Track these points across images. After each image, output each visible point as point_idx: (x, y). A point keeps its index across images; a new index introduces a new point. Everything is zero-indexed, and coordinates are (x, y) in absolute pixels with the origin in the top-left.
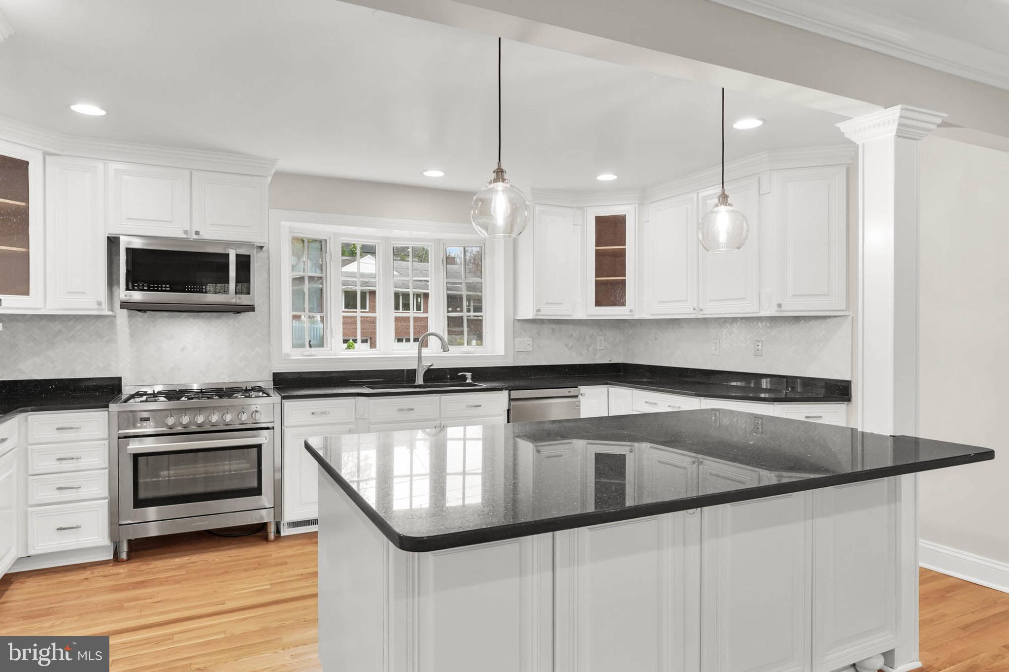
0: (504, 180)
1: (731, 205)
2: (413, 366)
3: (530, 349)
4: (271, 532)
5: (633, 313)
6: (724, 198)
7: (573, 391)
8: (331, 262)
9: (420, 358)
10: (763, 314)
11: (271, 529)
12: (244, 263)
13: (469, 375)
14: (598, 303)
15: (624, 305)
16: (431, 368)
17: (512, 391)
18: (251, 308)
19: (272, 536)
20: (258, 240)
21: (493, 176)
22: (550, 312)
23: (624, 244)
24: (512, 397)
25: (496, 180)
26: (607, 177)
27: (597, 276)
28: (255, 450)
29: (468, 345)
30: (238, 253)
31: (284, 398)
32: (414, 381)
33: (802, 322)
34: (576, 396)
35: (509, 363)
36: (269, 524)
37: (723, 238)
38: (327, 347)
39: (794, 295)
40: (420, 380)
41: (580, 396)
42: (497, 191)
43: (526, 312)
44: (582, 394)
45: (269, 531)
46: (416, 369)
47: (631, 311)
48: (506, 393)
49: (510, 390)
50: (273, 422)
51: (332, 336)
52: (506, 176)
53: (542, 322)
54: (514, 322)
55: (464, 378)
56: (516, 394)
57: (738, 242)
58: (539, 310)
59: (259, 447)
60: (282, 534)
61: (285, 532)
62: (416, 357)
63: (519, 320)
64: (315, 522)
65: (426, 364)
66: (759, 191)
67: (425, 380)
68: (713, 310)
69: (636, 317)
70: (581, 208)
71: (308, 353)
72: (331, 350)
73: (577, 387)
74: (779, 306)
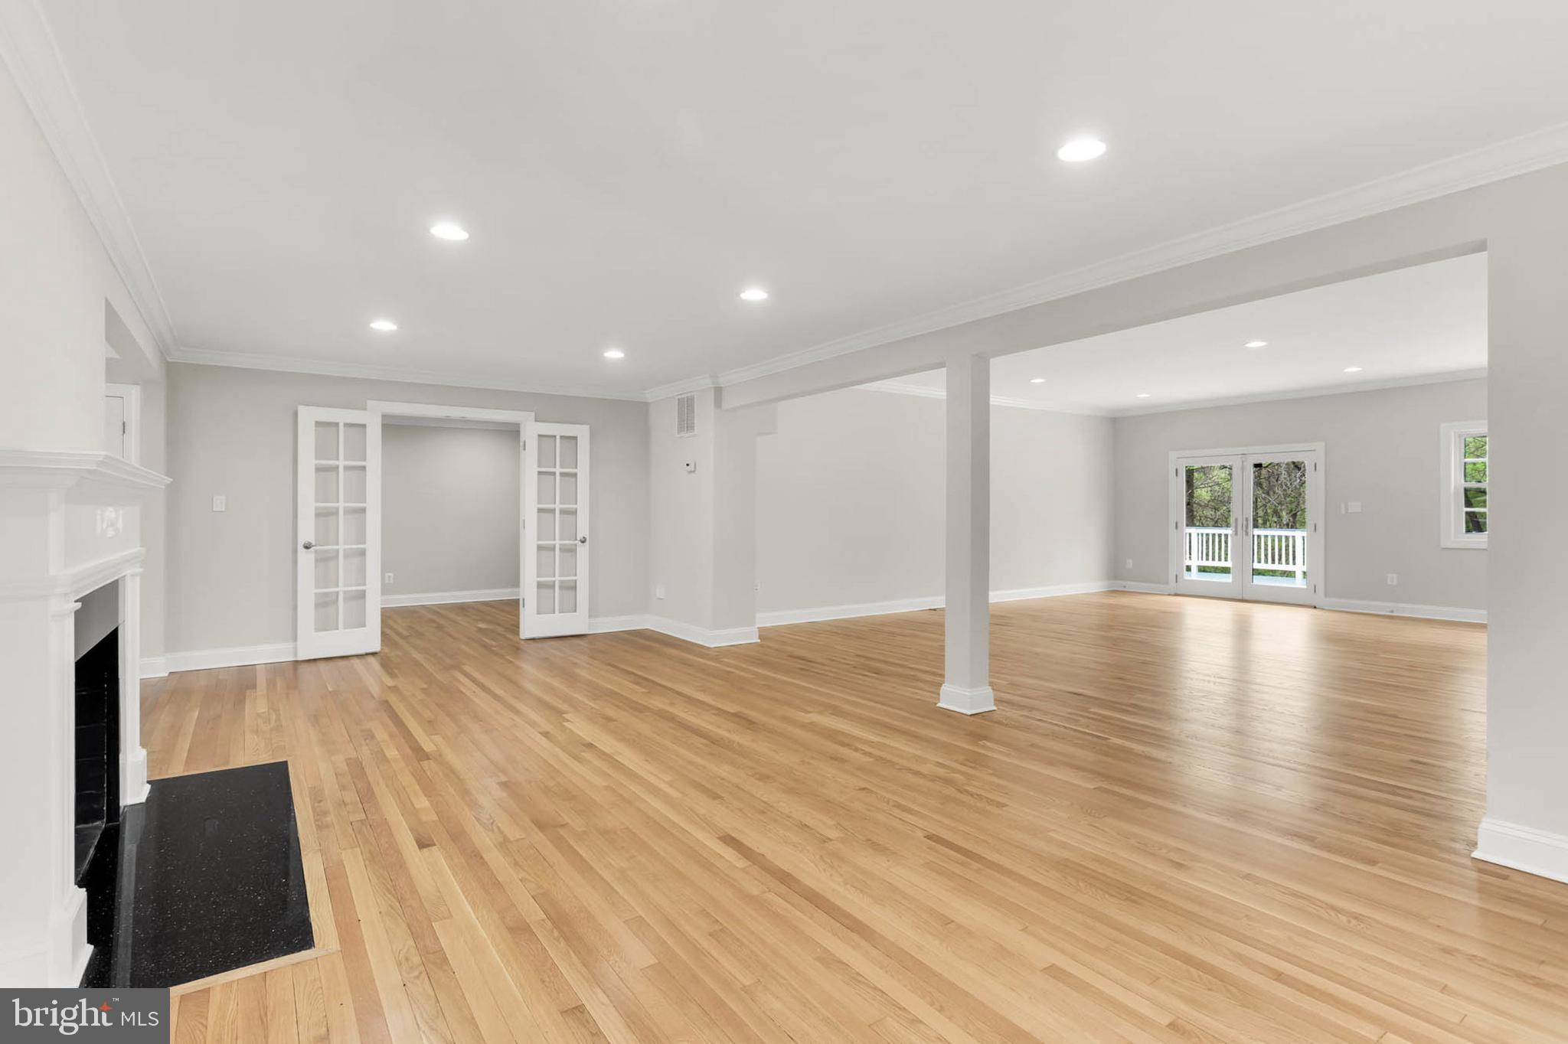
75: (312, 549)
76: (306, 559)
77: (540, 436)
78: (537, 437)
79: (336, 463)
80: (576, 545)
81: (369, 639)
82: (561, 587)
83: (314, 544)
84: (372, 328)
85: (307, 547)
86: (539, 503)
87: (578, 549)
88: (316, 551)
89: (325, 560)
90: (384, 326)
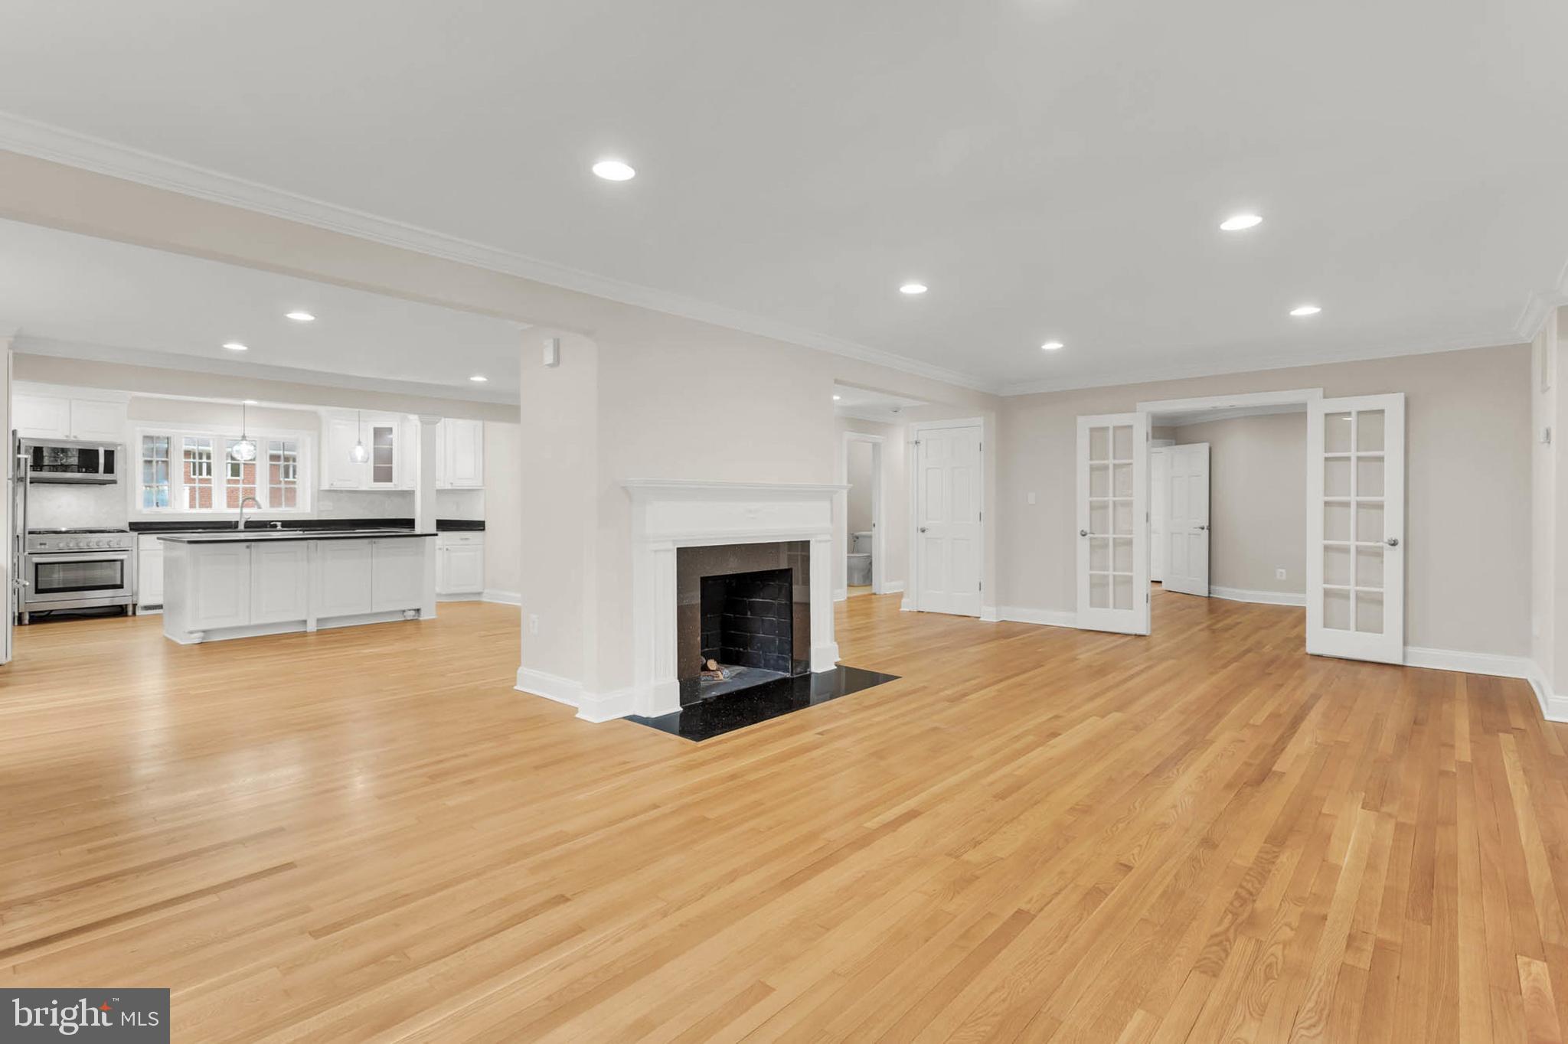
2: (236, 519)
3: (331, 509)
4: (129, 611)
5: (393, 486)
8: (175, 452)
9: (241, 514)
11: (129, 609)
12: (110, 455)
13: (279, 524)
14: (376, 480)
15: (391, 481)
16: (250, 520)
18: (114, 482)
19: (130, 613)
20: (118, 441)
22: (339, 485)
23: (392, 445)
25: (242, 440)
27: (374, 464)
28: (119, 563)
29: (283, 506)
30: (106, 449)
31: (139, 534)
32: (236, 526)
36: (128, 606)
38: (171, 507)
40: (241, 527)
46: (238, 521)
47: (395, 485)
50: (132, 547)
51: (175, 499)
53: (338, 491)
54: (317, 492)
55: (275, 526)
58: (332, 484)
59: (122, 561)
60: (136, 613)
61: (139, 612)
62: (237, 514)
63: (320, 490)
64: (160, 607)
65: (246, 518)
67: (245, 527)
69: (400, 489)
70: (365, 421)
71: (156, 510)
72: (174, 508)
75: (1086, 537)
76: (1083, 545)
77: (1327, 415)
78: (1323, 417)
79: (1106, 462)
80: (1382, 548)
81: (1136, 619)
82: (1358, 598)
83: (1088, 532)
84: (1044, 350)
85: (1084, 535)
86: (1326, 495)
87: (1385, 553)
88: (1091, 539)
89: (1098, 547)
90: (1052, 346)
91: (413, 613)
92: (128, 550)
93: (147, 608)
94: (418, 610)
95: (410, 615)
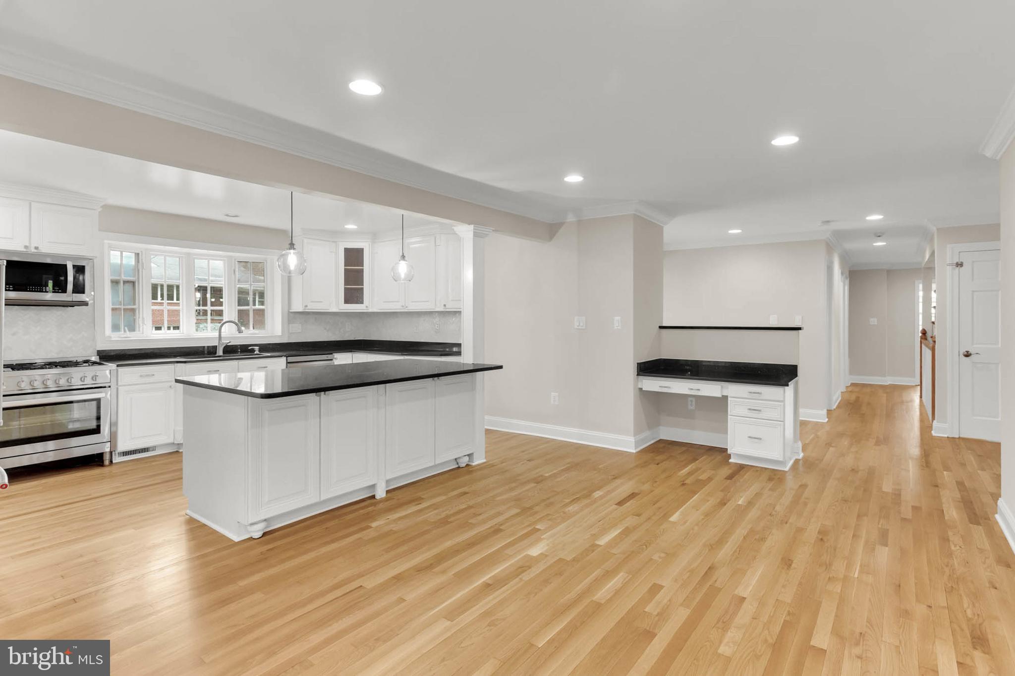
0: (294, 249)
1: (406, 261)
2: (215, 343)
3: (300, 331)
4: (106, 460)
5: (368, 308)
6: (403, 257)
7: (330, 357)
8: (144, 271)
9: (220, 338)
10: (437, 310)
11: (106, 457)
12: (80, 270)
13: (257, 348)
14: (346, 302)
15: (363, 303)
16: (229, 344)
17: (289, 358)
18: (85, 304)
19: (107, 462)
21: (288, 246)
22: (314, 307)
23: (363, 266)
24: (288, 361)
26: (351, 227)
27: (345, 285)
28: (96, 402)
29: (254, 328)
30: (74, 264)
31: (118, 366)
32: (216, 353)
33: (457, 315)
34: (332, 360)
35: (285, 340)
36: (104, 454)
37: (403, 276)
38: (139, 331)
39: (452, 300)
40: (220, 352)
41: (334, 360)
42: (290, 253)
43: (297, 307)
44: (335, 359)
45: (104, 459)
46: (217, 346)
48: (284, 359)
49: (287, 357)
50: (110, 382)
51: (143, 323)
52: (295, 247)
53: (308, 313)
54: (288, 314)
55: (253, 351)
56: (291, 359)
57: (409, 278)
58: (306, 306)
59: (99, 400)
60: (114, 462)
61: (116, 459)
62: (217, 338)
63: (291, 312)
65: (225, 342)
66: (435, 244)
67: (224, 352)
68: (413, 307)
69: (370, 310)
70: (335, 242)
71: (123, 336)
72: (143, 333)
73: (332, 354)
74: (445, 305)
91: (467, 458)
92: (105, 387)
93: (126, 453)
94: (470, 456)
95: (464, 462)
